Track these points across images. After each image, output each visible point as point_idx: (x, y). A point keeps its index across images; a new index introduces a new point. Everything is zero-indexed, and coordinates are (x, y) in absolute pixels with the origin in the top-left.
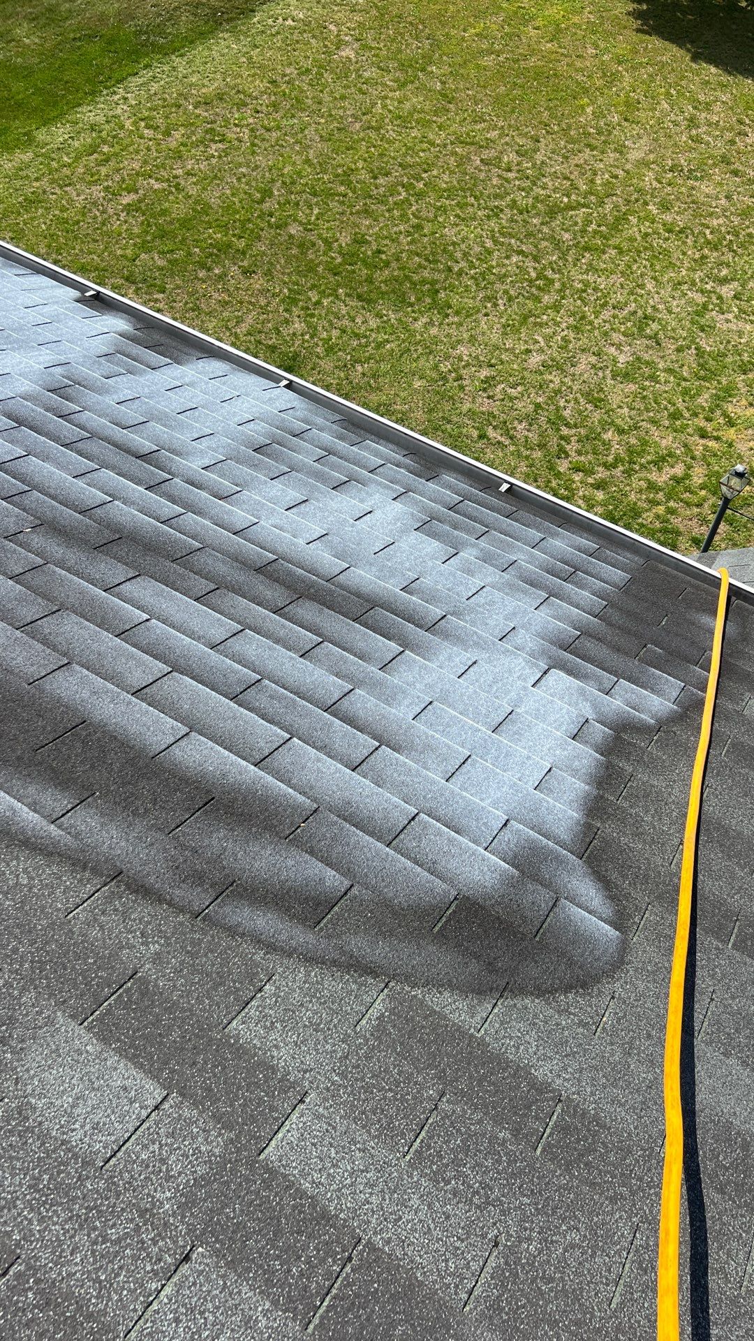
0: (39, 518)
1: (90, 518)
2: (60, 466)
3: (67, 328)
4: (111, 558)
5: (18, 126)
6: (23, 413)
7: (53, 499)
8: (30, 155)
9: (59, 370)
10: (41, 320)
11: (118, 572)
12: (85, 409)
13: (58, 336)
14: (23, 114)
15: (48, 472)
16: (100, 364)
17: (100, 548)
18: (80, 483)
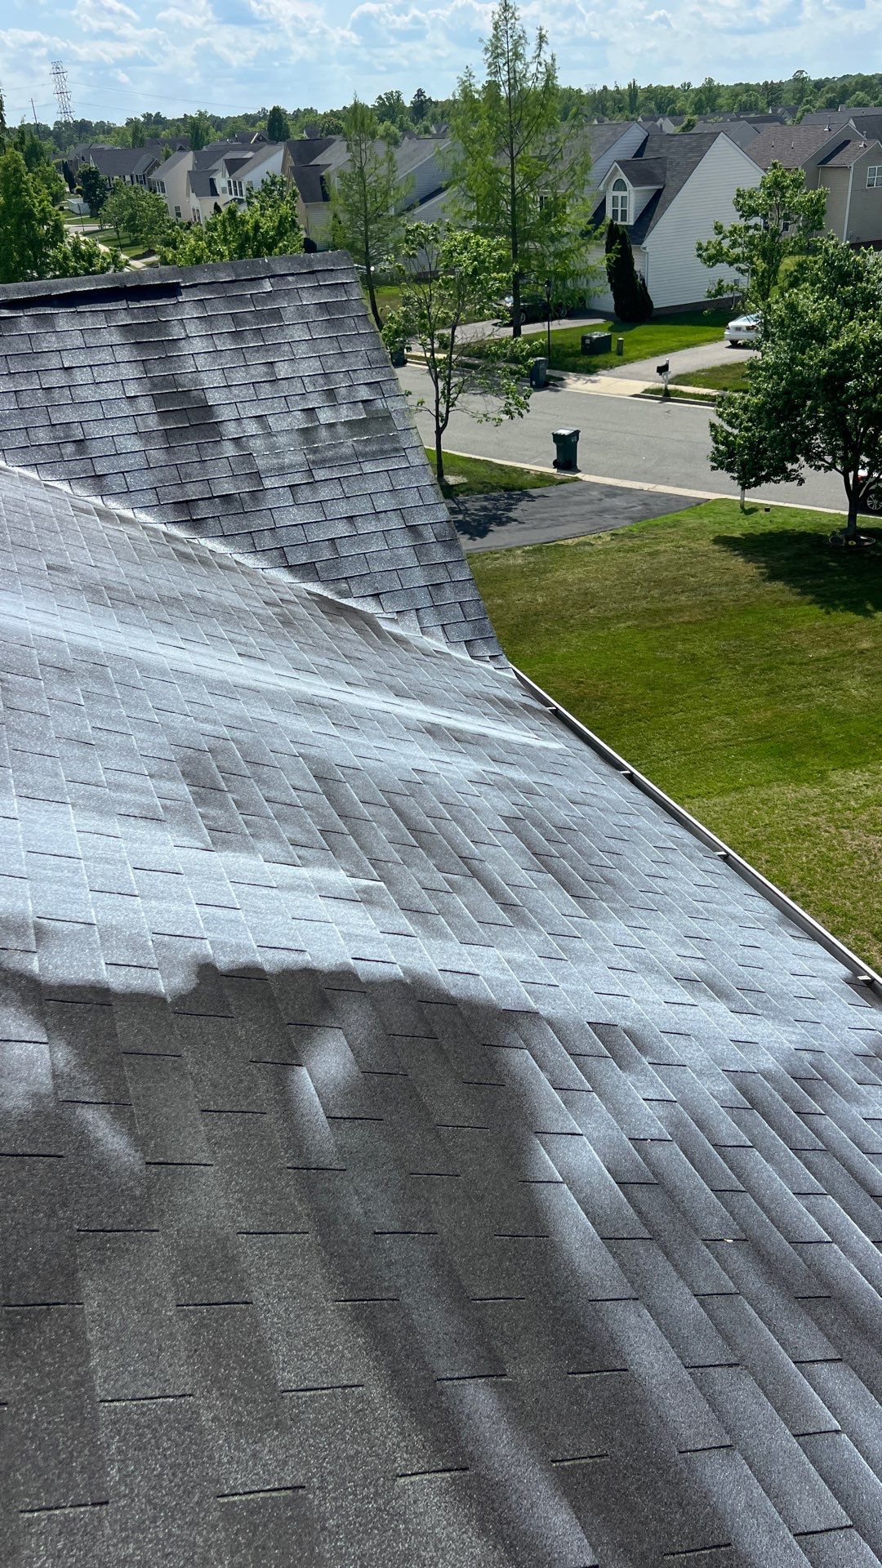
0: (744, 1231)
1: (800, 1255)
2: (783, 1174)
3: (830, 1010)
4: (813, 1320)
5: (815, 763)
6: (759, 1094)
7: (765, 1212)
8: (817, 791)
9: (807, 1056)
10: (805, 992)
11: (816, 1346)
12: (827, 1113)
13: (818, 1016)
14: (825, 753)
15: (769, 1176)
16: (856, 1065)
17: (804, 1300)
18: (800, 1205)
